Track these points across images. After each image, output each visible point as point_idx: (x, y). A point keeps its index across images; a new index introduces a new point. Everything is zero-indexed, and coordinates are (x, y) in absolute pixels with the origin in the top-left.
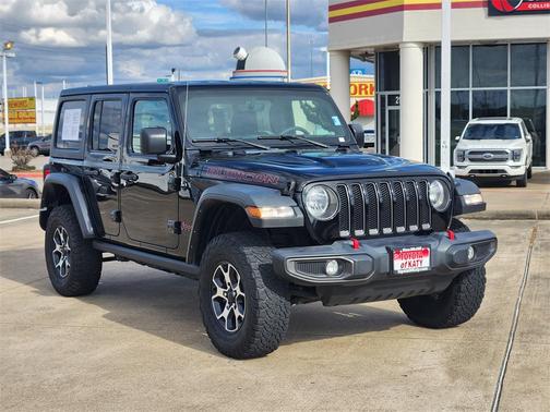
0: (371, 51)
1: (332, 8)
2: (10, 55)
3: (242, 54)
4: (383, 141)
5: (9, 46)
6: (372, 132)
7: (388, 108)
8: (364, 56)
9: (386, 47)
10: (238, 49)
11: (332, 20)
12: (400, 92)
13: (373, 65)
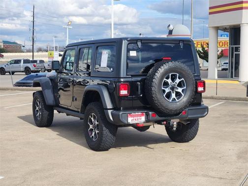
0: (228, 27)
1: (210, 8)
2: (70, 27)
3: (171, 27)
4: (232, 68)
5: (70, 23)
6: (227, 63)
7: (235, 53)
8: (225, 29)
9: (234, 26)
10: (169, 25)
11: (210, 13)
12: (240, 46)
13: (228, 33)
